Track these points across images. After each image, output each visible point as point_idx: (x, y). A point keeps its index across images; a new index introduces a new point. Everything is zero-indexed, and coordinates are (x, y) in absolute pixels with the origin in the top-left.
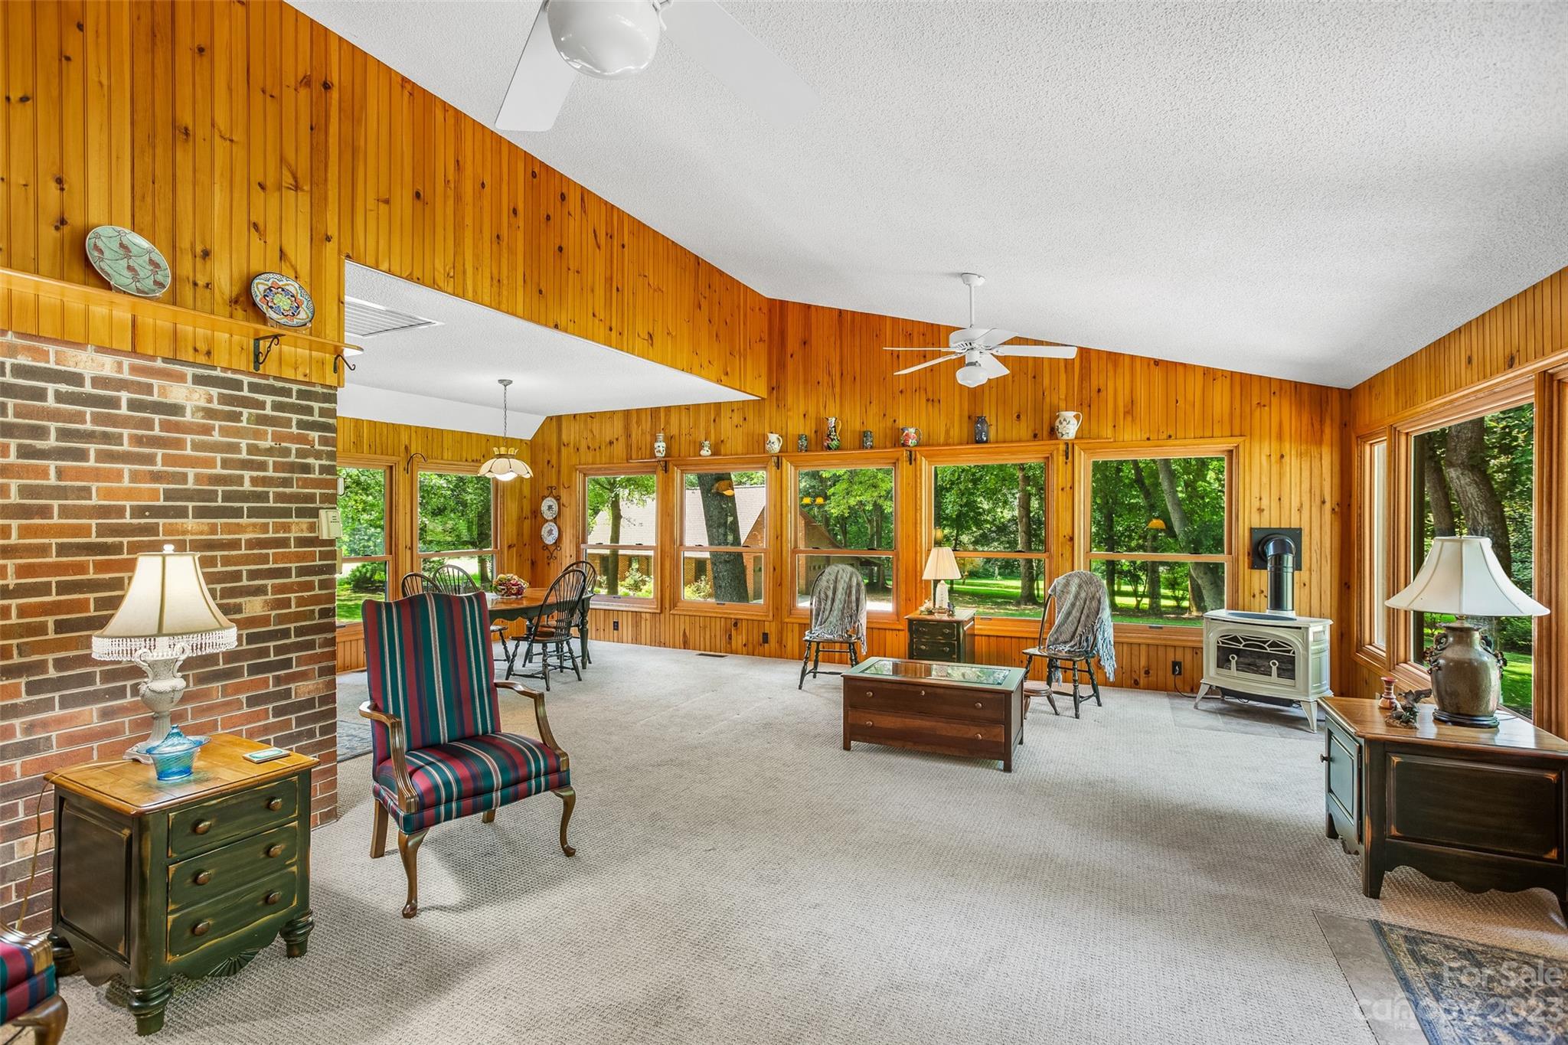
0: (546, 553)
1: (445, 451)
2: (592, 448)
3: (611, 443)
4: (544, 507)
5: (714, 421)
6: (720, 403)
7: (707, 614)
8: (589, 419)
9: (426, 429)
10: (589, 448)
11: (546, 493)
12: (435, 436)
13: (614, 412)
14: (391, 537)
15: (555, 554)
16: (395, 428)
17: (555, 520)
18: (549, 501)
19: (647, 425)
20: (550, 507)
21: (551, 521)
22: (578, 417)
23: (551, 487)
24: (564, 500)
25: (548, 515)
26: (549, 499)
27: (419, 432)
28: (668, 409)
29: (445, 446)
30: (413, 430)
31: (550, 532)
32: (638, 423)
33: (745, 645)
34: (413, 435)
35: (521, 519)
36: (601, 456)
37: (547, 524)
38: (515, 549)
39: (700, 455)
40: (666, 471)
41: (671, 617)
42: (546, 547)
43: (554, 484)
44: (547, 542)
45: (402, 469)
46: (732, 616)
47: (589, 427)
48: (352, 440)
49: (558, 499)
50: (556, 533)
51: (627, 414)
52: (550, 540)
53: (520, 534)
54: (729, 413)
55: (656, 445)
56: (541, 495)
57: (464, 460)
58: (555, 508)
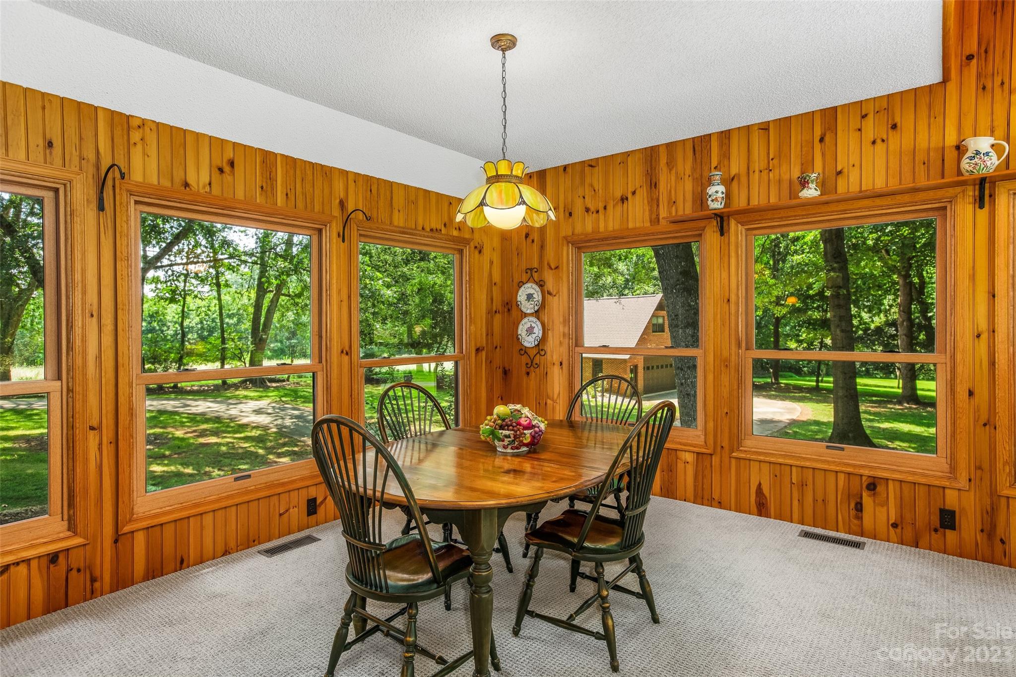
0: (525, 359)
1: (396, 212)
2: (592, 209)
3: (624, 199)
4: (522, 296)
5: (822, 140)
6: (835, 109)
7: (808, 464)
8: (587, 169)
9: (368, 179)
10: (587, 210)
11: (525, 277)
12: (382, 192)
13: (628, 154)
14: (320, 337)
15: (537, 360)
16: (326, 172)
17: (537, 314)
18: (530, 288)
19: (685, 165)
20: (530, 297)
21: (531, 315)
22: (569, 170)
23: (531, 270)
24: (550, 285)
25: (528, 307)
26: (529, 285)
27: (360, 183)
28: (725, 136)
29: (395, 205)
30: (351, 178)
31: (530, 331)
32: (671, 165)
33: (895, 525)
34: (351, 184)
35: (491, 313)
36: (606, 221)
37: (525, 320)
38: (484, 353)
39: (799, 198)
40: (722, 234)
41: (733, 461)
42: (524, 351)
43: (536, 265)
44: (526, 344)
45: (335, 235)
46: (862, 471)
47: (588, 181)
48: (259, 184)
49: (541, 284)
50: (538, 331)
51: (650, 154)
52: (529, 341)
53: (490, 333)
54: (855, 122)
55: (711, 190)
56: (516, 280)
57: (420, 228)
58: (538, 296)
